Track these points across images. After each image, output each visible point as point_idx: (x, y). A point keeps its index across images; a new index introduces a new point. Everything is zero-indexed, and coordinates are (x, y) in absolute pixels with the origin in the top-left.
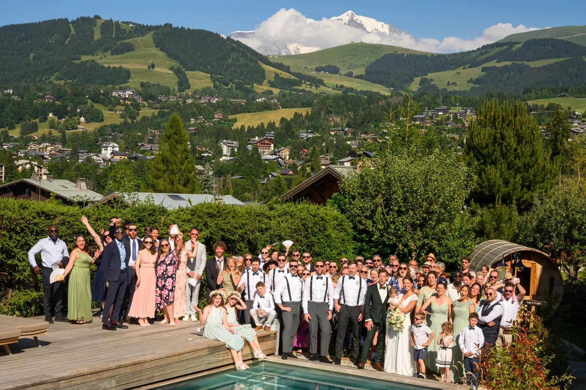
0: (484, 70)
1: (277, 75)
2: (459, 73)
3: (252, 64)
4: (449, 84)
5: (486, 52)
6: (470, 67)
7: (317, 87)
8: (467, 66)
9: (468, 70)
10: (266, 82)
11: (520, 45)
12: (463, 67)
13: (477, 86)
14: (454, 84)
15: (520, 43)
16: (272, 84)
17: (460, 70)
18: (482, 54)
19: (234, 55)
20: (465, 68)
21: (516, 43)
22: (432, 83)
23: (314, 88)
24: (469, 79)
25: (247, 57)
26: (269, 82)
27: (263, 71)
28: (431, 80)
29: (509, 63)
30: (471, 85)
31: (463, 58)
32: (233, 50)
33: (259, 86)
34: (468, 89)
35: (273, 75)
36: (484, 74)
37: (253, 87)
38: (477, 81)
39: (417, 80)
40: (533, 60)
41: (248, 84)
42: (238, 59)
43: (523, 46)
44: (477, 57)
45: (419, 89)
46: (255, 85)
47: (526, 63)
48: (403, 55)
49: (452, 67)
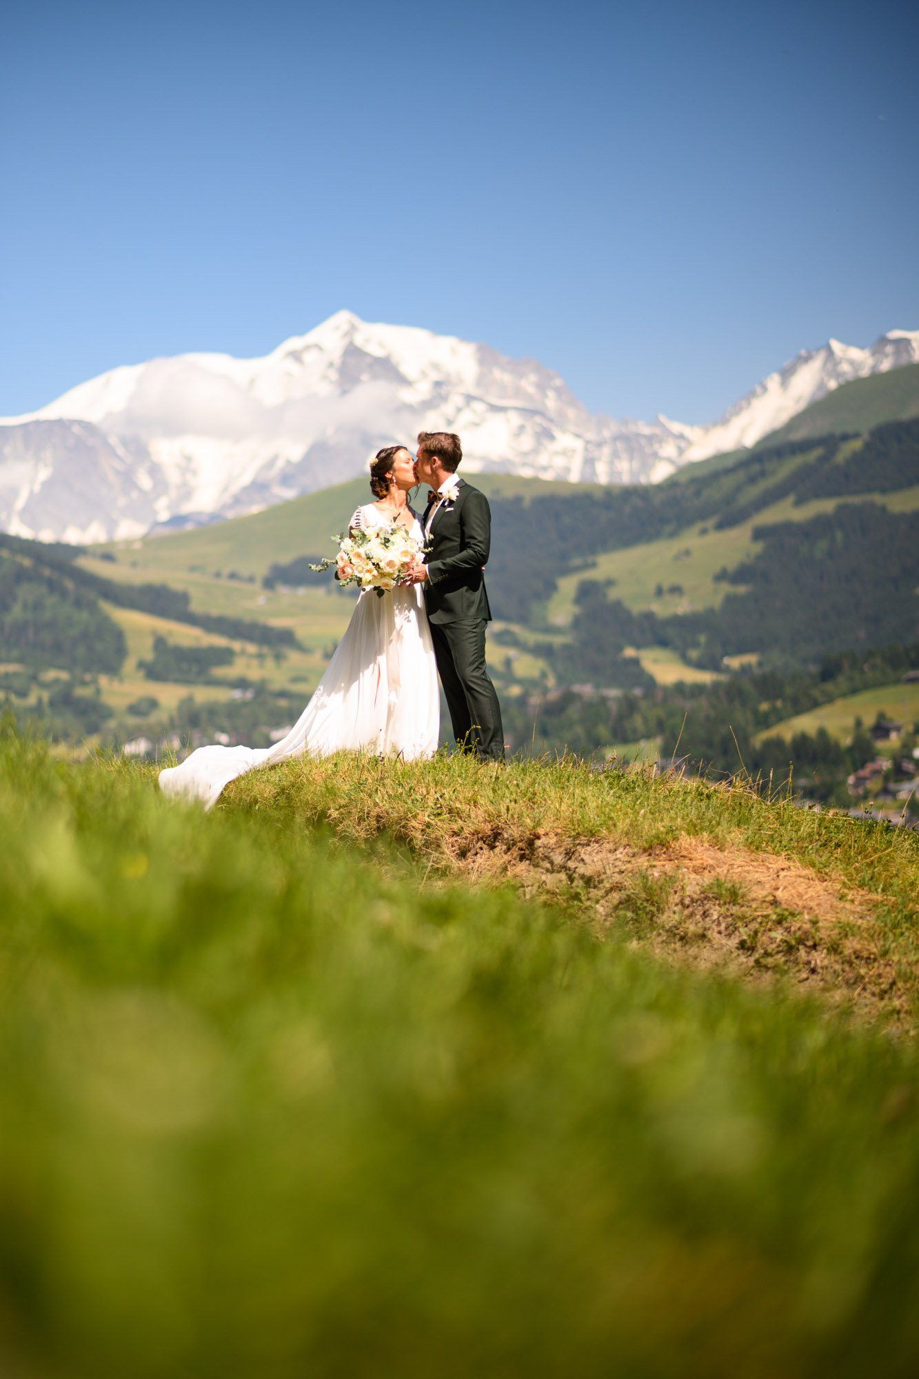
0: (759, 534)
1: (160, 643)
2: (687, 553)
3: (84, 616)
4: (659, 592)
5: (763, 474)
6: (720, 526)
7: (279, 657)
8: (711, 522)
9: (714, 537)
10: (130, 665)
11: (857, 445)
12: (699, 526)
13: (742, 589)
14: (676, 590)
15: (856, 436)
16: (153, 673)
17: (691, 540)
18: (752, 480)
19: (26, 592)
20: (704, 532)
21: (845, 438)
22: (613, 594)
23: (270, 663)
24: (717, 569)
25: (63, 593)
26: (141, 665)
27: (118, 635)
28: (610, 583)
29: (827, 506)
30: (726, 588)
31: (698, 494)
32: (21, 576)
33: (116, 685)
34: (717, 602)
35: (149, 642)
36: (758, 548)
37: (98, 691)
38: (741, 575)
39: (568, 586)
40: (897, 487)
41: (84, 684)
42: (38, 606)
43: (868, 446)
44: (739, 489)
45: (577, 623)
46: (104, 681)
47: (878, 499)
48: (518, 500)
49: (668, 529)
